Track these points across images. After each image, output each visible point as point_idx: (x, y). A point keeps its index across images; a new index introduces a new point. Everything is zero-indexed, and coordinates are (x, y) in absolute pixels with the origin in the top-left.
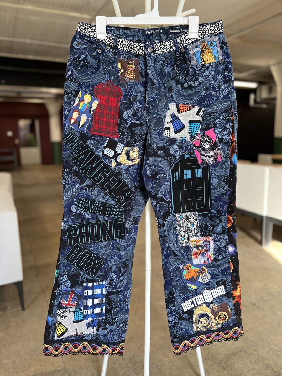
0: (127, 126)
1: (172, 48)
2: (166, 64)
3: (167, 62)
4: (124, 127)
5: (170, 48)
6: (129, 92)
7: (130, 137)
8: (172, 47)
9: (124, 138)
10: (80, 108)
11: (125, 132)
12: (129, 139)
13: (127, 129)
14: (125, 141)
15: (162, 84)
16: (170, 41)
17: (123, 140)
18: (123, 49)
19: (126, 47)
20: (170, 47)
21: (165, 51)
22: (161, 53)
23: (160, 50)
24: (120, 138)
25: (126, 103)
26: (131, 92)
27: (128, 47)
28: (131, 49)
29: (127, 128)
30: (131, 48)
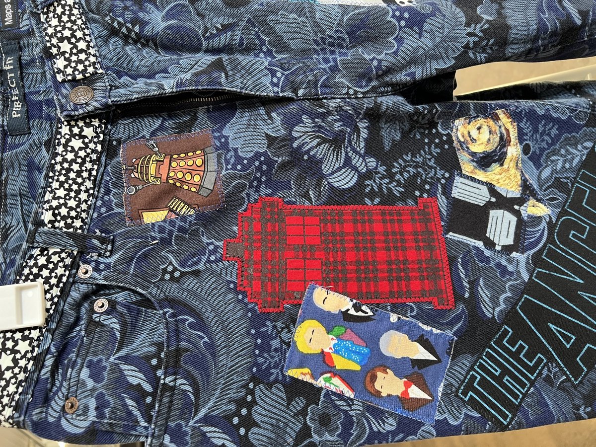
0: (382, 169)
1: (71, 10)
2: (137, 29)
3: (129, 25)
4: (387, 180)
5: (73, 18)
6: (259, 169)
7: (421, 155)
8: (67, 8)
9: (432, 178)
10: (358, 368)
11: (406, 175)
12: (430, 160)
13: (394, 170)
14: (440, 173)
15: (217, 40)
16: (43, 20)
17: (439, 180)
18: (84, 206)
19: (78, 192)
20: (69, 16)
21: (84, 34)
22: (92, 51)
23: (83, 56)
24: (432, 194)
25: (300, 179)
26: (257, 163)
27: (75, 187)
28: (85, 175)
29: (388, 170)
30: (79, 173)
